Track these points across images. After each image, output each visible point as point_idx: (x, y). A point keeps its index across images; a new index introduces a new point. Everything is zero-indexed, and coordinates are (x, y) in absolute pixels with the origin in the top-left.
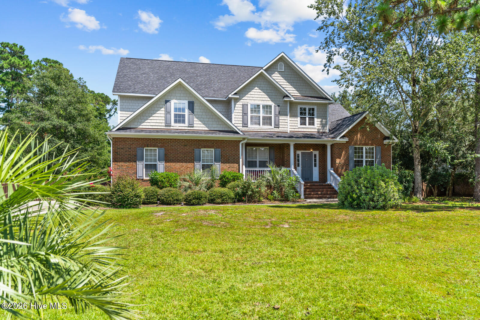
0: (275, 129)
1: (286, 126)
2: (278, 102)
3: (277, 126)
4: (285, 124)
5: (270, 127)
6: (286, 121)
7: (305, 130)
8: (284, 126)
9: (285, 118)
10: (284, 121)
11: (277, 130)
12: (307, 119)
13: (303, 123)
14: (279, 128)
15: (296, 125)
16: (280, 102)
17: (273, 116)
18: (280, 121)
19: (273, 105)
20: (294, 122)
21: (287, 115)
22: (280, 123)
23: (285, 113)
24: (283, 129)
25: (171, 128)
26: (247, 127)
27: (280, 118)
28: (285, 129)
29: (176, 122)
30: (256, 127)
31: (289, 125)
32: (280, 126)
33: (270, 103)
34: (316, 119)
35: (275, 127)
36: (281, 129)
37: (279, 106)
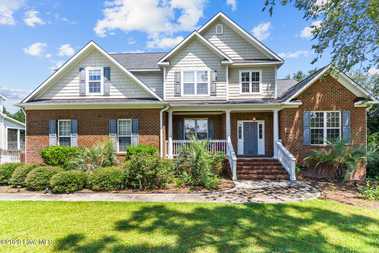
0: (212, 97)
1: (224, 94)
2: (214, 67)
3: (214, 94)
4: (223, 91)
5: (205, 95)
6: (224, 88)
7: (248, 97)
8: (222, 94)
9: (223, 85)
10: (222, 88)
11: (213, 98)
12: (251, 85)
13: (245, 89)
14: (216, 95)
15: (237, 92)
16: (217, 67)
17: (209, 82)
18: (217, 88)
19: (209, 70)
20: (235, 89)
21: (225, 81)
22: (217, 91)
23: (223, 79)
24: (221, 97)
25: (86, 97)
26: (180, 96)
27: (217, 85)
28: (223, 96)
29: (91, 91)
30: (189, 97)
31: (228, 92)
32: (217, 94)
33: (206, 69)
34: (261, 85)
35: (211, 95)
36: (218, 97)
37: (216, 71)
